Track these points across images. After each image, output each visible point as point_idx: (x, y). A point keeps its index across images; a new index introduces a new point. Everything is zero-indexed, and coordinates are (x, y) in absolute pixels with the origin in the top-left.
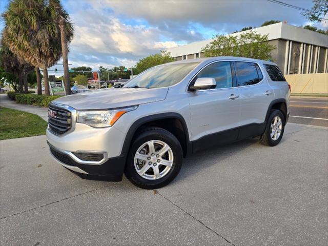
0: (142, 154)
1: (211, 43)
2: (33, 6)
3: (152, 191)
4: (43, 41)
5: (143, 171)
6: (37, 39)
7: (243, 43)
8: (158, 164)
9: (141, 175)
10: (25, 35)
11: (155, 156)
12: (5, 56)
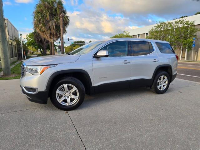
0: (61, 91)
1: (155, 27)
2: (48, 8)
3: (65, 112)
4: (52, 26)
5: (61, 100)
6: (49, 26)
7: (177, 26)
8: (70, 97)
9: (60, 102)
10: (43, 23)
11: (68, 93)
12: (35, 34)
